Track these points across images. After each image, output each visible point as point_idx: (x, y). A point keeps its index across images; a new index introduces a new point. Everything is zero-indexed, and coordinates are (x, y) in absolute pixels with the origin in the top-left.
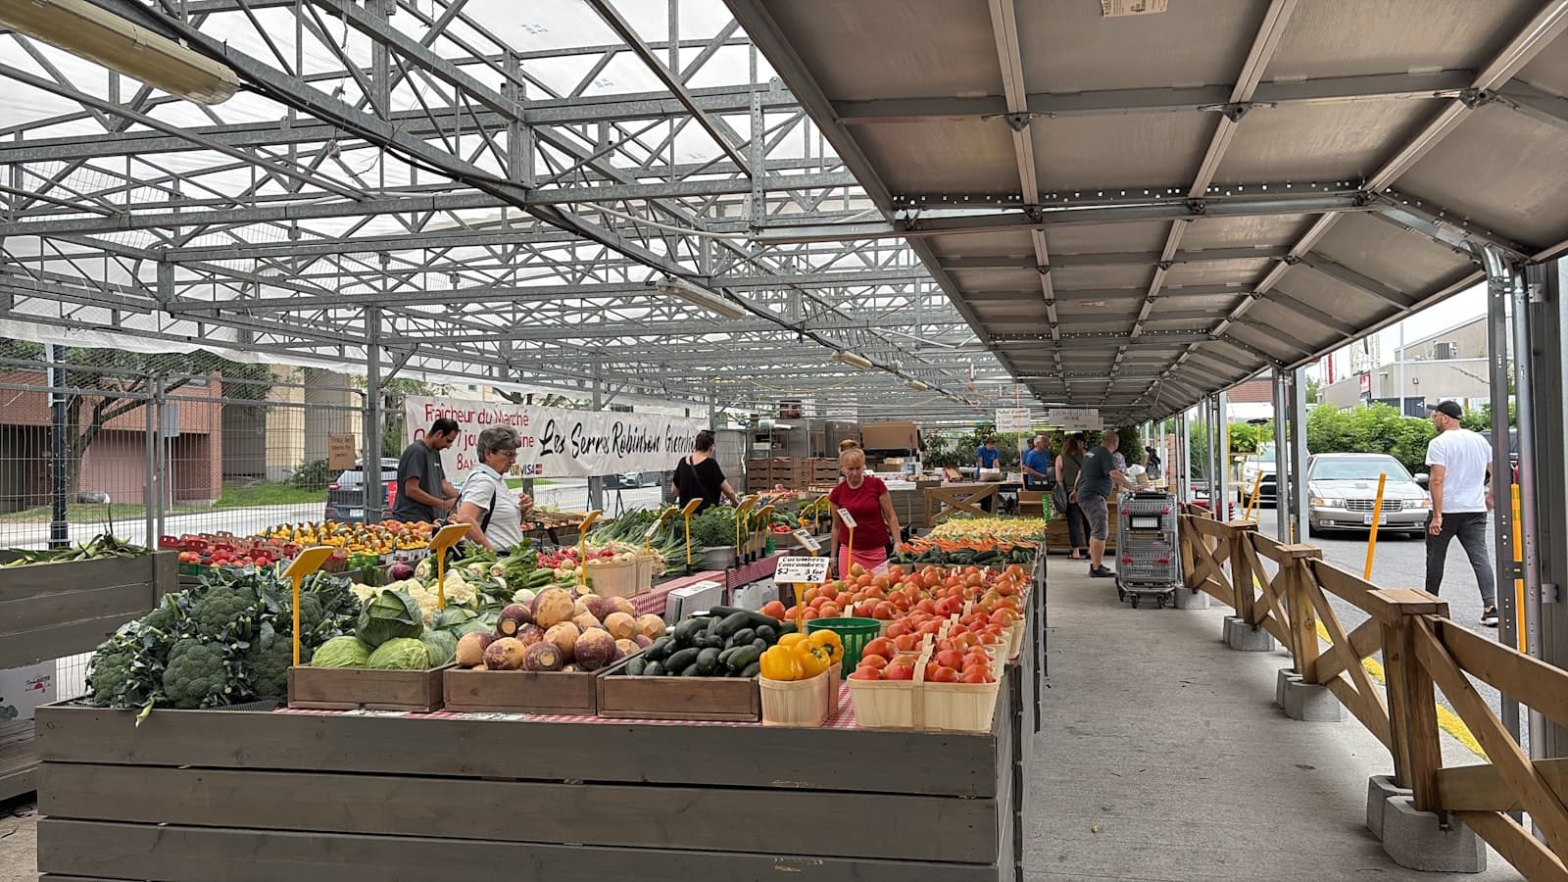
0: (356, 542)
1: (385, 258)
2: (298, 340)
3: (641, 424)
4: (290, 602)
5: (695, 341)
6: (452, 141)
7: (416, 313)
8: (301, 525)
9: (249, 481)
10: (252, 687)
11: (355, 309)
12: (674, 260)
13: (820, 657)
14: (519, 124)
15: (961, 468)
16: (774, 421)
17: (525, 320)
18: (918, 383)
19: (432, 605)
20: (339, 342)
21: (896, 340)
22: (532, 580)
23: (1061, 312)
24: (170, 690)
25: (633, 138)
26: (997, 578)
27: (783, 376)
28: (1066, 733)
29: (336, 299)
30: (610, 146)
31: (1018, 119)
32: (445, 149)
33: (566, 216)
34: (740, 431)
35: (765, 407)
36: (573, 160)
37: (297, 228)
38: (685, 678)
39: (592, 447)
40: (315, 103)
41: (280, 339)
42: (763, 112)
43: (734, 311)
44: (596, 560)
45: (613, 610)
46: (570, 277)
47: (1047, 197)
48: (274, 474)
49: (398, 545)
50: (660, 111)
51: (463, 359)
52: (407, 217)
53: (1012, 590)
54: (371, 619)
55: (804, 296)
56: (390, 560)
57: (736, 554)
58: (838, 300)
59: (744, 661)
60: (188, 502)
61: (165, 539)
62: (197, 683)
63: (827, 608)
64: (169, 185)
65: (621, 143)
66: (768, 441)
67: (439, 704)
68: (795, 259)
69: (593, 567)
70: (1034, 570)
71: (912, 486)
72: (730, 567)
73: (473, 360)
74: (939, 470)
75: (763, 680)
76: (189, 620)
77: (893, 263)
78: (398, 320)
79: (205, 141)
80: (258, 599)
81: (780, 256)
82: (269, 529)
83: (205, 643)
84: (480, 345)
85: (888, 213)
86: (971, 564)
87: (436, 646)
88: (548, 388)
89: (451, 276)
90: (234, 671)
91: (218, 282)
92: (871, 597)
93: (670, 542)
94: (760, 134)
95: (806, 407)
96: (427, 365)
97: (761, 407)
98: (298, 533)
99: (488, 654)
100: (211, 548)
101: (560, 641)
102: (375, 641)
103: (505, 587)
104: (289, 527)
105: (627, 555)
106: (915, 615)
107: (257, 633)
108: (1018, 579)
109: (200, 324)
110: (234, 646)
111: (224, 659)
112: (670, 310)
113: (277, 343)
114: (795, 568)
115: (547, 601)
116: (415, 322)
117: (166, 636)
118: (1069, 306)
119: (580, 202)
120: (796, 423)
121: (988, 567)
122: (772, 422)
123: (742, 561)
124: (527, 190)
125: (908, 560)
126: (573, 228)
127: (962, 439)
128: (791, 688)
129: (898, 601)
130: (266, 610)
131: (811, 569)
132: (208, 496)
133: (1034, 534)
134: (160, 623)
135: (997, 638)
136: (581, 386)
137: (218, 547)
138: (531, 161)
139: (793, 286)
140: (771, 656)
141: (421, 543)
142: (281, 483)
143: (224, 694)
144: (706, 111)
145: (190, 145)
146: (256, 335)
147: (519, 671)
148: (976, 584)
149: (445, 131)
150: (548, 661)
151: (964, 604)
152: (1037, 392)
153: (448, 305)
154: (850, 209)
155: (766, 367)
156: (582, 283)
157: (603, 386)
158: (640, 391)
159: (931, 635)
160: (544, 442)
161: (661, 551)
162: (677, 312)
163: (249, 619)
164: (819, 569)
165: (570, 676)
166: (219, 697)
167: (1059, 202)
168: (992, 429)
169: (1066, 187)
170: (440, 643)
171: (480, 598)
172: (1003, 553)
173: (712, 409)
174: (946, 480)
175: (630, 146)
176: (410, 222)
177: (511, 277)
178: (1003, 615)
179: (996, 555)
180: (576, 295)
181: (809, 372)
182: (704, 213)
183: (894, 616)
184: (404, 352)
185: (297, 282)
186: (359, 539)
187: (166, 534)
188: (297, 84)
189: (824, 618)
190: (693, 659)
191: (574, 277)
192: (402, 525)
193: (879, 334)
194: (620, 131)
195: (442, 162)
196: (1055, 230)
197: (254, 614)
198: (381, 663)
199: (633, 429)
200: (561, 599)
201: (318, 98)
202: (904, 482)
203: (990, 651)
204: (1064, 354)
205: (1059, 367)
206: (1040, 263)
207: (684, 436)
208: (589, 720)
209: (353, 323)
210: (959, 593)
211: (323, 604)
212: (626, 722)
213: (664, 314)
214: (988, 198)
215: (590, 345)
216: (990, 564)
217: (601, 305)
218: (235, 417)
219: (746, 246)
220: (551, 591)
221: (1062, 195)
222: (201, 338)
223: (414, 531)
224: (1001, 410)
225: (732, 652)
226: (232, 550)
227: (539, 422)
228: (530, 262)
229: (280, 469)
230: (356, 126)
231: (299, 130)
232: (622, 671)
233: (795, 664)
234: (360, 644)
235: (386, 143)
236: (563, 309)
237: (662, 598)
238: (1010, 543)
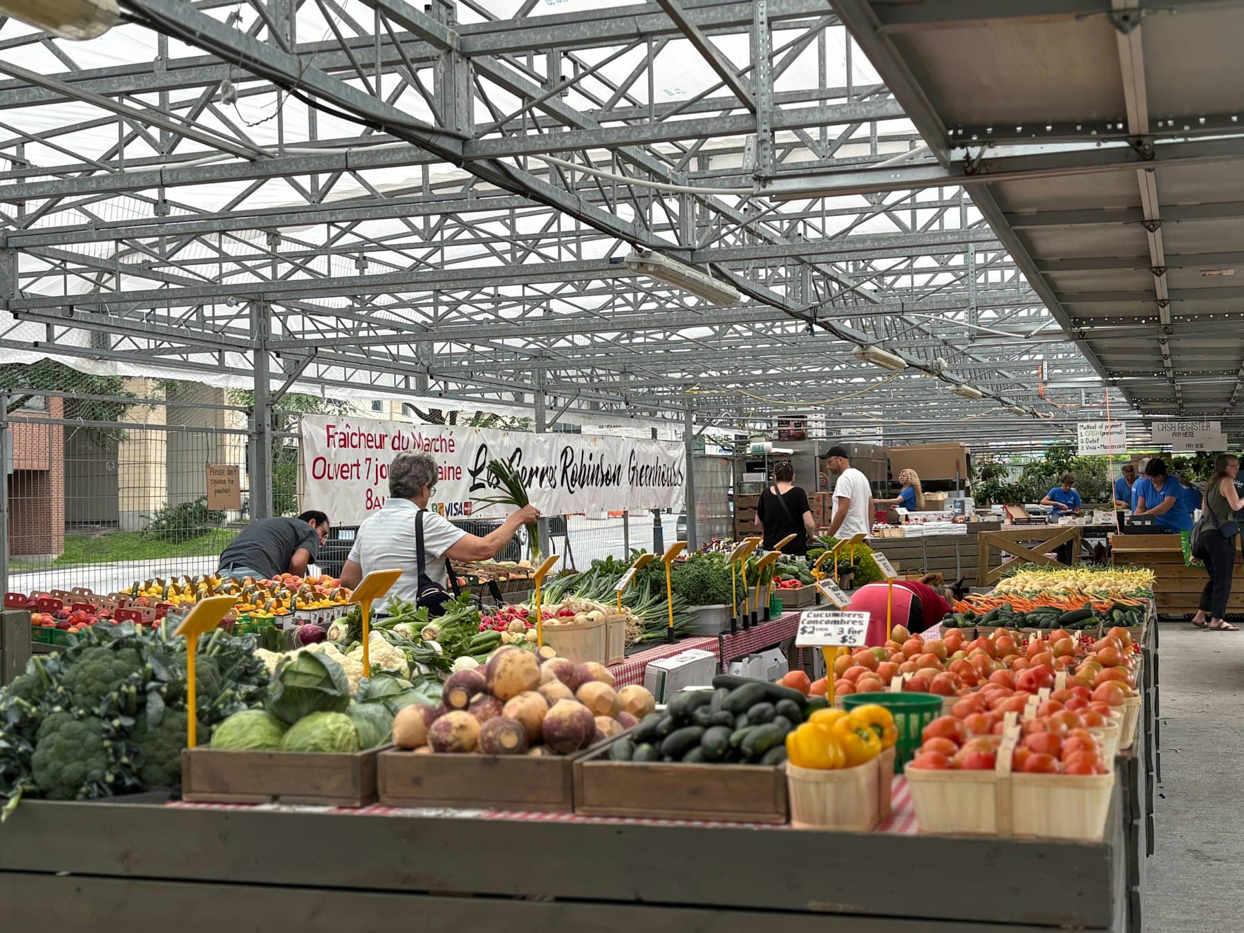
0: (246, 601)
1: (274, 238)
2: (166, 345)
3: (596, 449)
4: (184, 667)
5: (666, 338)
6: (372, 80)
7: (314, 309)
8: (175, 580)
9: (98, 530)
10: (138, 774)
11: (237, 304)
12: (648, 229)
13: (867, 739)
14: (454, 55)
15: (1027, 506)
16: (769, 444)
17: (449, 316)
18: (970, 389)
19: (355, 674)
20: (218, 346)
21: (939, 331)
22: (474, 645)
23: (1175, 285)
24: (42, 777)
25: (592, 71)
26: (1094, 646)
27: (781, 383)
28: (1190, 857)
29: (214, 291)
30: (563, 83)
31: (1126, 18)
32: (364, 89)
33: (513, 173)
34: (725, 458)
35: (758, 426)
36: (520, 101)
37: (165, 201)
38: (688, 764)
39: (536, 480)
40: (206, 33)
41: (143, 343)
42: (770, 29)
43: (724, 293)
44: (553, 620)
45: (587, 678)
46: (508, 257)
47: (1160, 124)
48: (130, 523)
49: (297, 604)
50: (635, 31)
51: (371, 366)
52: (305, 181)
53: (1118, 659)
54: (286, 688)
55: (815, 273)
56: (288, 624)
57: (732, 615)
58: (861, 276)
59: (764, 744)
60: (23, 558)
61: (11, 598)
62: (71, 769)
63: (867, 680)
64: (12, 151)
65: (578, 78)
66: (764, 471)
67: (372, 797)
68: (801, 224)
69: (550, 629)
70: (1143, 635)
71: (961, 529)
72: (724, 633)
73: (383, 368)
74: (997, 508)
75: (791, 769)
76: (60, 689)
77: (936, 226)
78: (290, 318)
79: (69, 90)
80: (143, 663)
81: (782, 220)
82: (136, 585)
83: (81, 718)
84: (393, 349)
85: (942, 153)
86: (1056, 627)
87: (365, 724)
88: (477, 404)
89: (357, 260)
90: (117, 753)
91: (70, 272)
92: (923, 667)
93: (646, 599)
94: (766, 54)
95: (814, 425)
96: (326, 376)
97: (751, 425)
98: (172, 591)
99: (433, 731)
100: (67, 609)
101: (524, 715)
102: (289, 717)
103: (441, 654)
104: (161, 583)
105: (592, 614)
106: (989, 689)
107: (142, 706)
108: (1125, 645)
109: (48, 325)
110: (116, 723)
111: (104, 739)
112: (635, 297)
113: (140, 350)
114: (824, 626)
115: (506, 665)
116: (311, 320)
117: (34, 709)
118: (1186, 277)
119: (532, 153)
120: (801, 446)
121: (1079, 632)
122: (767, 445)
123: (740, 625)
124: (464, 140)
125: (969, 623)
126: (521, 189)
127: (1029, 465)
128: (829, 779)
129: (963, 673)
130: (154, 677)
131: (846, 627)
132: (48, 550)
133: (1139, 589)
134: (26, 693)
135: (1105, 719)
136: (519, 401)
137: (75, 607)
138: (469, 103)
139: (799, 260)
140: (800, 736)
141: (327, 602)
142: (137, 532)
143: (105, 782)
144: (701, 28)
145: (54, 95)
146: (114, 338)
147: (473, 755)
148: (1067, 652)
149: (364, 66)
150: (510, 741)
151: (1054, 676)
152: (1135, 398)
153: (353, 297)
154: (879, 153)
155: (760, 372)
156: (526, 262)
157: (548, 400)
158: (595, 406)
159: (1015, 714)
160: (474, 473)
161: (635, 610)
162: (644, 301)
163: (133, 689)
164: (857, 627)
165: (538, 762)
166: (100, 787)
167: (1177, 130)
168: (1071, 452)
169: (1187, 110)
170: (370, 719)
171: (412, 667)
172: (1098, 614)
173: (689, 429)
174: (1007, 521)
175: (588, 83)
176: (308, 189)
177: (435, 259)
178: (1111, 690)
179: (1091, 616)
180: (516, 280)
181: (818, 377)
182: (683, 167)
183: (959, 691)
184: (301, 359)
185: (166, 270)
186: (249, 598)
187: (10, 591)
188: (185, 11)
189: (863, 692)
190: (696, 742)
191: (513, 257)
192: (300, 580)
193: (916, 322)
194: (575, 63)
195: (360, 105)
196: (1167, 169)
197: (140, 683)
198: (298, 744)
199: (587, 456)
200: (523, 662)
201: (210, 28)
202: (949, 524)
203: (1096, 737)
204: (1175, 344)
205: (1168, 363)
206: (1147, 216)
207: (652, 465)
208: (565, 818)
209: (235, 323)
210: (1046, 662)
211: (222, 670)
212: (613, 821)
213: (628, 303)
214: (1079, 128)
215: (532, 346)
216: (1082, 628)
217: (548, 292)
218: (80, 449)
219: (738, 207)
220: (511, 652)
221: (1180, 121)
222: (49, 345)
223: (317, 587)
224: (1085, 424)
225: (746, 733)
226: (93, 611)
227: (468, 446)
228: (459, 237)
229: (137, 514)
230: (256, 61)
231: (177, 73)
232: (605, 756)
233: (835, 748)
234: (271, 721)
235: (293, 83)
236: (497, 300)
237: (638, 671)
238: (1106, 601)
